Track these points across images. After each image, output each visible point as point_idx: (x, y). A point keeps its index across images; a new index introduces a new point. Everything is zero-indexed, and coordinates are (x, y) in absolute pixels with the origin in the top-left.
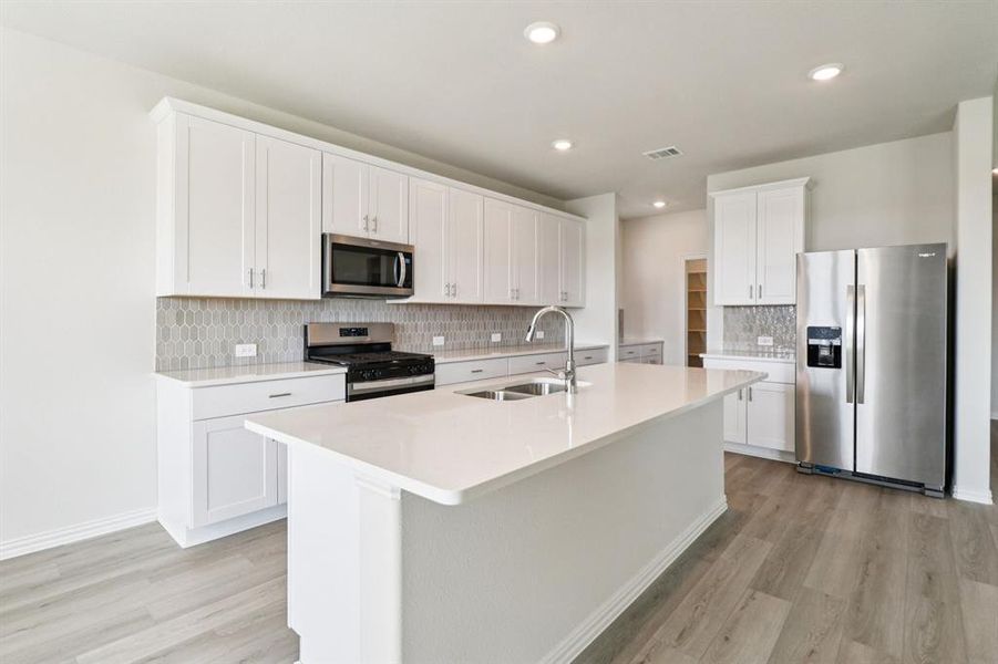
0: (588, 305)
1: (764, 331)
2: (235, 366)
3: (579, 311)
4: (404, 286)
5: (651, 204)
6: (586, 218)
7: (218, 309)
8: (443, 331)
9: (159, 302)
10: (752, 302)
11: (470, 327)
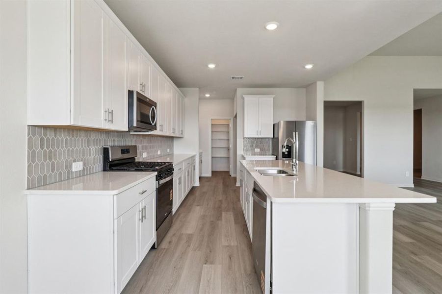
0: (186, 135)
1: (257, 147)
2: (72, 178)
3: (182, 139)
5: (204, 95)
6: (186, 97)
7: (63, 136)
8: (146, 149)
9: (29, 130)
10: (257, 137)
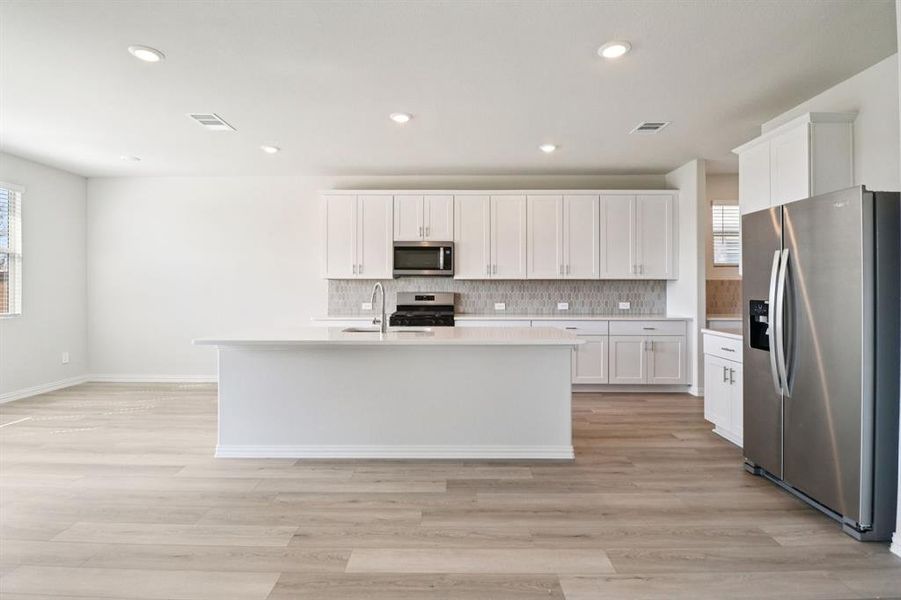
4: (445, 268)
8: (505, 299)
11: (532, 297)
